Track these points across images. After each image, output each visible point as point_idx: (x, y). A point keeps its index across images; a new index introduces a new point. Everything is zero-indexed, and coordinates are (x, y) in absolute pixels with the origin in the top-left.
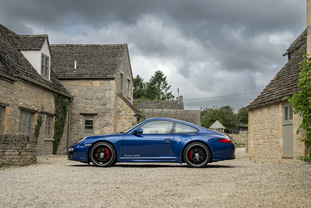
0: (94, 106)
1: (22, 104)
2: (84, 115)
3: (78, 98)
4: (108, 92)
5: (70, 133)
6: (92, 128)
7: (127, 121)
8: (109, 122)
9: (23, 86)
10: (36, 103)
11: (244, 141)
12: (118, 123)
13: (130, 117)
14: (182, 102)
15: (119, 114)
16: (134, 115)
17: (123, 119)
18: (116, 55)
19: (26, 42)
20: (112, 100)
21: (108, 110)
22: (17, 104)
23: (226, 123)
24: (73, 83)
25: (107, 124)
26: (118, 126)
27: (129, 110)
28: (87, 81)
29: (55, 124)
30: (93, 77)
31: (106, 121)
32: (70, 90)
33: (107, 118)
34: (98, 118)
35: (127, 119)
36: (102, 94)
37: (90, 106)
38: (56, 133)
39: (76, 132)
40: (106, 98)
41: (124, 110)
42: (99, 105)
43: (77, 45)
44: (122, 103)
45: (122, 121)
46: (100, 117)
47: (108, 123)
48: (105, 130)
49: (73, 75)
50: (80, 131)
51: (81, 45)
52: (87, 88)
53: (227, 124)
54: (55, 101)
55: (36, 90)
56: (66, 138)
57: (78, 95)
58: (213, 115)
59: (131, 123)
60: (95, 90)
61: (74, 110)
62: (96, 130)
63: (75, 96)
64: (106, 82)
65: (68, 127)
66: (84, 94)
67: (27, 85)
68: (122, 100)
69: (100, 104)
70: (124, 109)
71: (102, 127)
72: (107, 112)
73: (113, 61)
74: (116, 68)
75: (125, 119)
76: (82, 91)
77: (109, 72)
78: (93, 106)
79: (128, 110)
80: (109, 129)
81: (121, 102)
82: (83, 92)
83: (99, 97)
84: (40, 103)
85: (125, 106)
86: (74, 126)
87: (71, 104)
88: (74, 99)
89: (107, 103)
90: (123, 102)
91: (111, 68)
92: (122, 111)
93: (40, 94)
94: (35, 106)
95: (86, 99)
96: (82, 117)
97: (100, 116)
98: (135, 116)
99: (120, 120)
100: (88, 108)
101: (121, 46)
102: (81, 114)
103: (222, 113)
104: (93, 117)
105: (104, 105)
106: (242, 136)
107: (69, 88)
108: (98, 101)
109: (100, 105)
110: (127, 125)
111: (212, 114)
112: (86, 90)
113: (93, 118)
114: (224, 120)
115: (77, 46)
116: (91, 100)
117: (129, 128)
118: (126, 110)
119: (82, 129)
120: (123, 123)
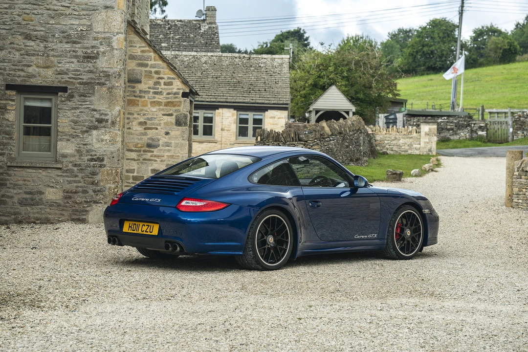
0: (55, 60)
2: (24, 89)
4: (103, 15)
6: (47, 132)
7: (160, 110)
8: (106, 115)
11: (407, 148)
12: (130, 116)
13: (167, 98)
14: (214, 26)
15: (134, 87)
16: (181, 91)
17: (146, 105)
20: (115, 45)
21: (101, 74)
23: (356, 93)
25: (100, 121)
27: (165, 77)
31: (95, 110)
33: (99, 103)
34: (69, 103)
35: (159, 103)
36: (82, 22)
37: (41, 61)
40: (96, 35)
41: (149, 75)
42: (73, 60)
44: (143, 51)
45: (142, 110)
46: (77, 98)
47: (103, 117)
48: (94, 140)
50: (8, 144)
53: (361, 96)
58: (320, 70)
59: (172, 119)
60: (56, 8)
62: (61, 140)
66: (20, 19)
68: (144, 44)
69: (76, 57)
70: (151, 72)
71: (83, 132)
72: (99, 84)
75: (153, 106)
76: (10, 8)
78: (52, 62)
79: (161, 76)
80: (107, 137)
81: (139, 50)
82: (16, 12)
83: (72, 32)
85: (153, 62)
89: (98, 53)
90: (147, 49)
92: (143, 80)
95: (26, 38)
96: (15, 98)
97: (75, 95)
98: (185, 95)
99: (137, 109)
100: (34, 67)
102: (9, 87)
103: (347, 65)
104: (53, 97)
105: (88, 57)
106: (403, 133)
108: (68, 46)
109: (75, 60)
110: (160, 124)
111: (318, 66)
112: (24, 6)
113: (50, 100)
114: (352, 85)
116: (44, 39)
117: (167, 133)
118: (156, 76)
119: (15, 136)
120: (145, 117)
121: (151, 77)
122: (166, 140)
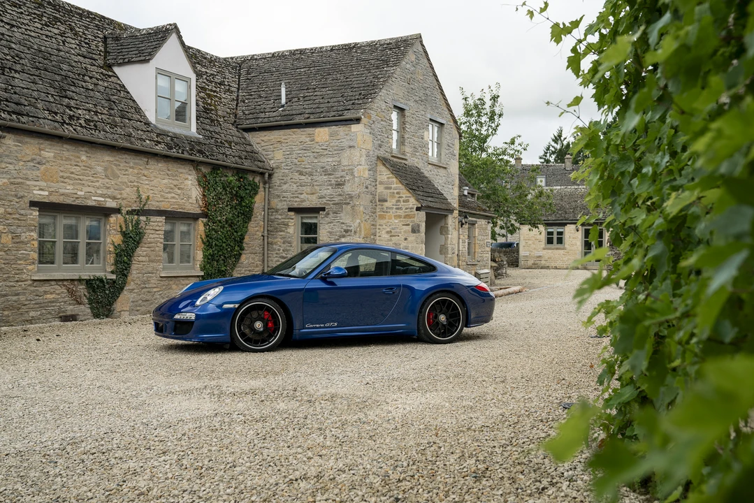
0: (318, 188)
1: (46, 193)
2: (298, 211)
3: (283, 171)
4: (347, 153)
5: (268, 254)
6: (315, 241)
7: (400, 221)
8: (350, 226)
9: (47, 150)
10: (112, 190)
12: (380, 227)
13: (405, 212)
15: (382, 205)
16: (415, 206)
17: (391, 218)
18: (386, 62)
19: (130, 46)
20: (356, 174)
21: (347, 196)
22: (21, 194)
24: (272, 137)
25: (346, 231)
26: (380, 236)
27: (404, 196)
28: (302, 130)
29: (204, 236)
30: (312, 120)
31: (343, 223)
32: (267, 153)
33: (346, 217)
34: (326, 219)
35: (400, 217)
36: (334, 159)
37: (309, 190)
38: (210, 257)
39: (281, 251)
40: (343, 168)
41: (392, 195)
42: (329, 187)
43: (312, 49)
44: (388, 178)
45: (388, 222)
46: (331, 215)
47: (349, 228)
49: (271, 119)
50: (290, 250)
51: (321, 48)
52: (301, 146)
54: (199, 181)
55: (107, 158)
56: (257, 266)
57: (283, 165)
59: (409, 228)
60: (318, 151)
61: (276, 200)
63: (278, 167)
64: (341, 130)
65: (264, 239)
66: (297, 161)
67: (65, 146)
68: (389, 173)
69: (331, 185)
70: (394, 193)
72: (345, 204)
73: (371, 77)
74: (371, 94)
75: (396, 219)
76: (290, 154)
77: (353, 104)
78: (316, 190)
79: (401, 195)
81: (386, 177)
82: (294, 156)
83: (327, 167)
84: (128, 190)
85: (395, 185)
86: (276, 238)
87: (267, 186)
88: (276, 175)
89: (344, 181)
90: (391, 175)
91: (360, 94)
92: (388, 199)
93: (130, 168)
94: (109, 197)
95: (300, 174)
96: (293, 217)
97: (331, 213)
98: (418, 209)
99: (384, 221)
100: (305, 195)
101: (405, 41)
102: (290, 210)
104: (317, 215)
105: (339, 185)
107: (264, 150)
108: (326, 177)
109: (330, 187)
110: (400, 233)
112: (299, 152)
113: (316, 217)
115: (313, 51)
116: (311, 174)
117: (406, 239)
118: (398, 196)
119: (294, 244)
120: (390, 227)
121: (394, 197)
122: (405, 244)
